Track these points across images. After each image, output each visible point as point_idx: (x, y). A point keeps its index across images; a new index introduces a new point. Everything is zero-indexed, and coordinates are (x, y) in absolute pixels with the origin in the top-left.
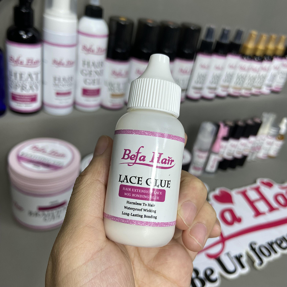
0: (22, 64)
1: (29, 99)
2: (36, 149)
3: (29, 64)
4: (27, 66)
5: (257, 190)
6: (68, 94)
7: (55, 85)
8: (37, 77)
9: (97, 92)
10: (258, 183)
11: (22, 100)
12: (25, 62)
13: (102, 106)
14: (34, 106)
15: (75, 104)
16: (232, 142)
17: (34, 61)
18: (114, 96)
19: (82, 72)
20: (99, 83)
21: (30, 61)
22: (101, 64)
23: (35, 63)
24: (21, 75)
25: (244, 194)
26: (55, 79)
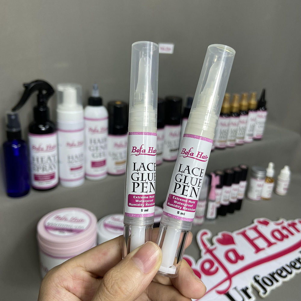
0: (43, 150)
1: (48, 177)
2: (59, 218)
3: (49, 149)
4: (47, 151)
5: (255, 229)
6: (80, 168)
7: (70, 162)
8: (54, 159)
9: (103, 163)
10: (256, 223)
11: (43, 179)
12: (45, 148)
13: (109, 174)
14: (54, 182)
15: (86, 176)
16: (225, 189)
17: (52, 146)
18: (117, 164)
19: (90, 148)
20: (104, 155)
21: (49, 147)
22: (105, 140)
23: (52, 147)
24: (42, 159)
25: (244, 234)
26: (69, 158)
